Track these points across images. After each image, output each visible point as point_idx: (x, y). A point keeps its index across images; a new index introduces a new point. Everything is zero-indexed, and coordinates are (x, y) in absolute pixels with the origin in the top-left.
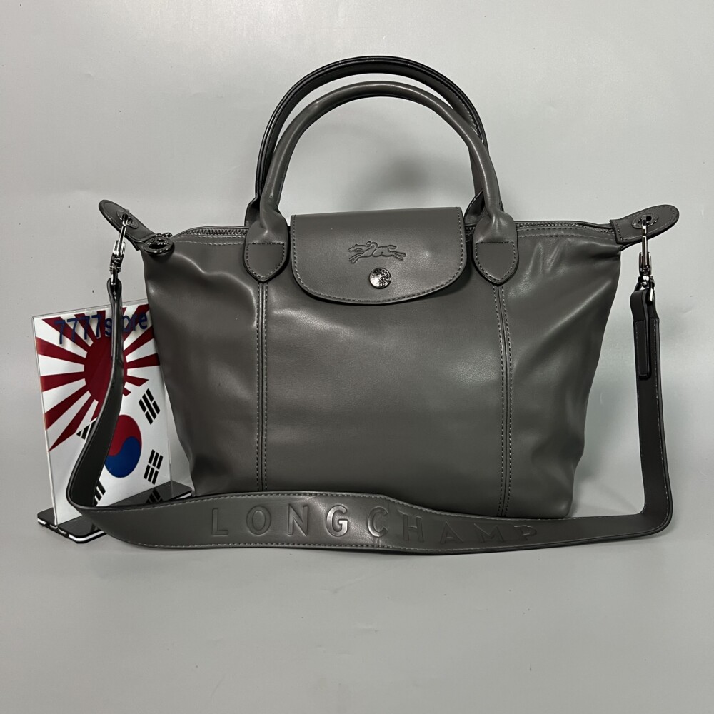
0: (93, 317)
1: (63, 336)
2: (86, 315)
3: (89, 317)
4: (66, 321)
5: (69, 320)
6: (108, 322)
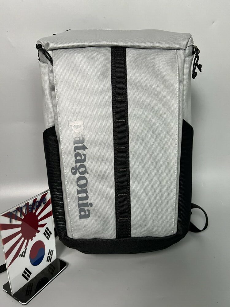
0: (24, 206)
1: (11, 219)
3: (22, 207)
4: (12, 212)
6: (30, 207)
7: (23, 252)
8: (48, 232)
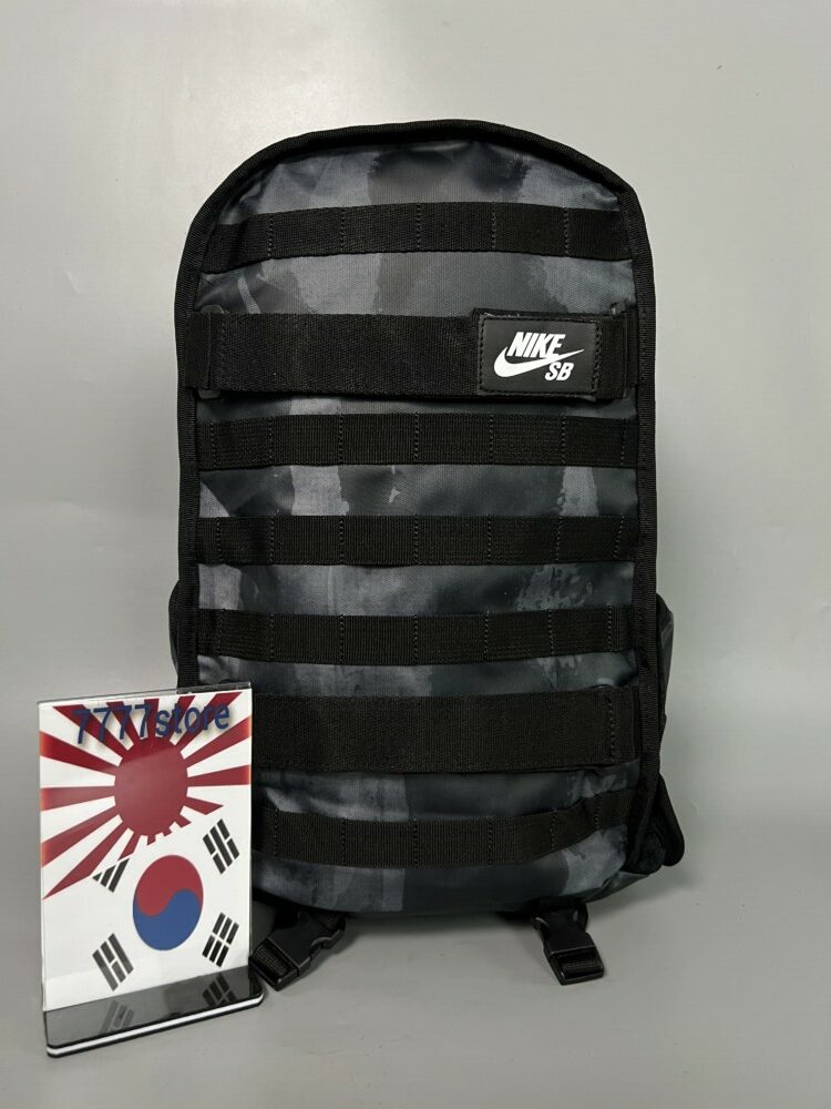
0: (138, 707)
1: (85, 733)
2: (126, 704)
3: (130, 707)
4: (92, 711)
5: (96, 710)
6: (162, 717)
7: (112, 869)
8: (225, 842)
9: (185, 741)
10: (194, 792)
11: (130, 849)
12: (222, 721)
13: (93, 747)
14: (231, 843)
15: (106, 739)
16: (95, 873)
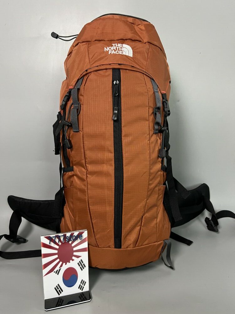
0: (62, 236)
1: (51, 242)
2: (59, 235)
4: (52, 237)
6: (67, 238)
7: (58, 270)
8: (82, 264)
9: (72, 243)
10: (75, 254)
11: (61, 266)
12: (81, 238)
13: (52, 244)
14: (84, 264)
15: (55, 243)
16: (54, 271)
